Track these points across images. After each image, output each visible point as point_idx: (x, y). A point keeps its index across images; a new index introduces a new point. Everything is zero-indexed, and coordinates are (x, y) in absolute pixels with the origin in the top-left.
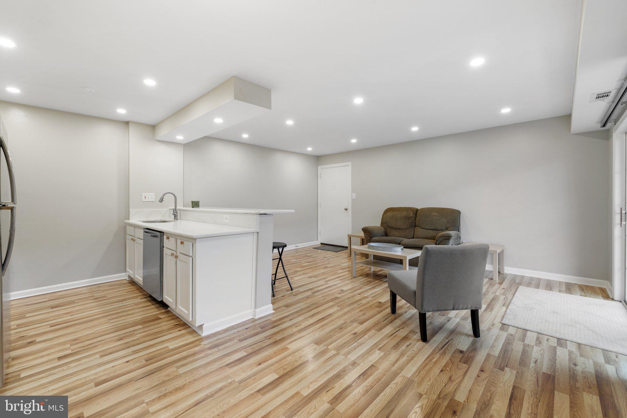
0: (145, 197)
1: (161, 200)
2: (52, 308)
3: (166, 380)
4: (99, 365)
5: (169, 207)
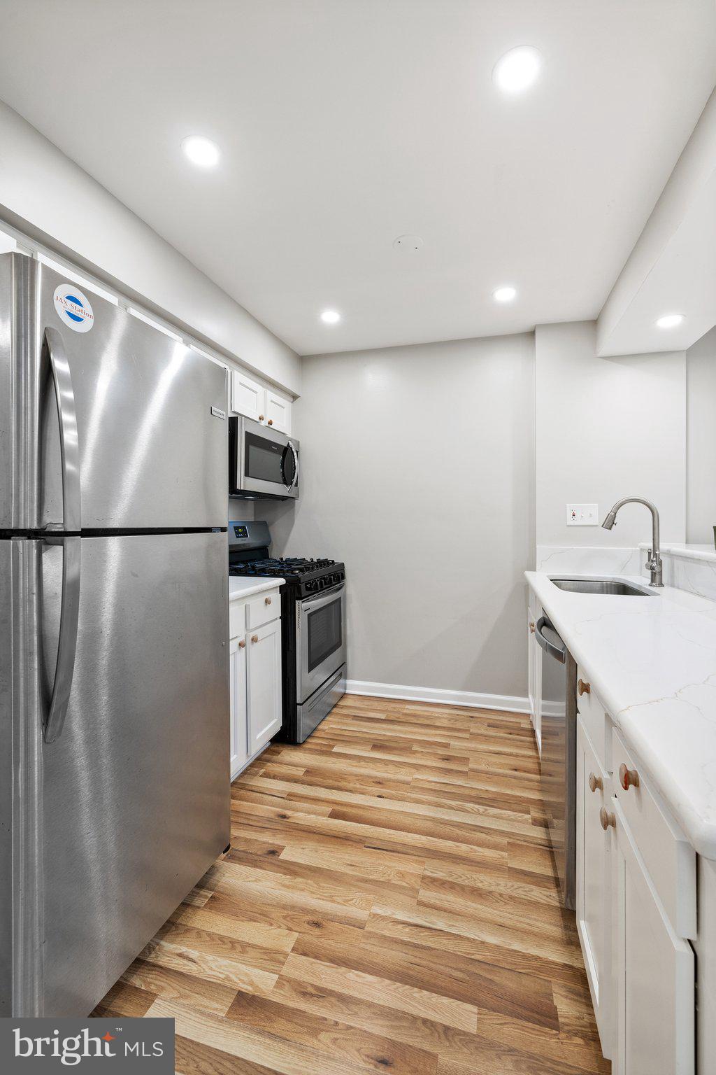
0: (574, 515)
1: (610, 523)
5: (639, 544)
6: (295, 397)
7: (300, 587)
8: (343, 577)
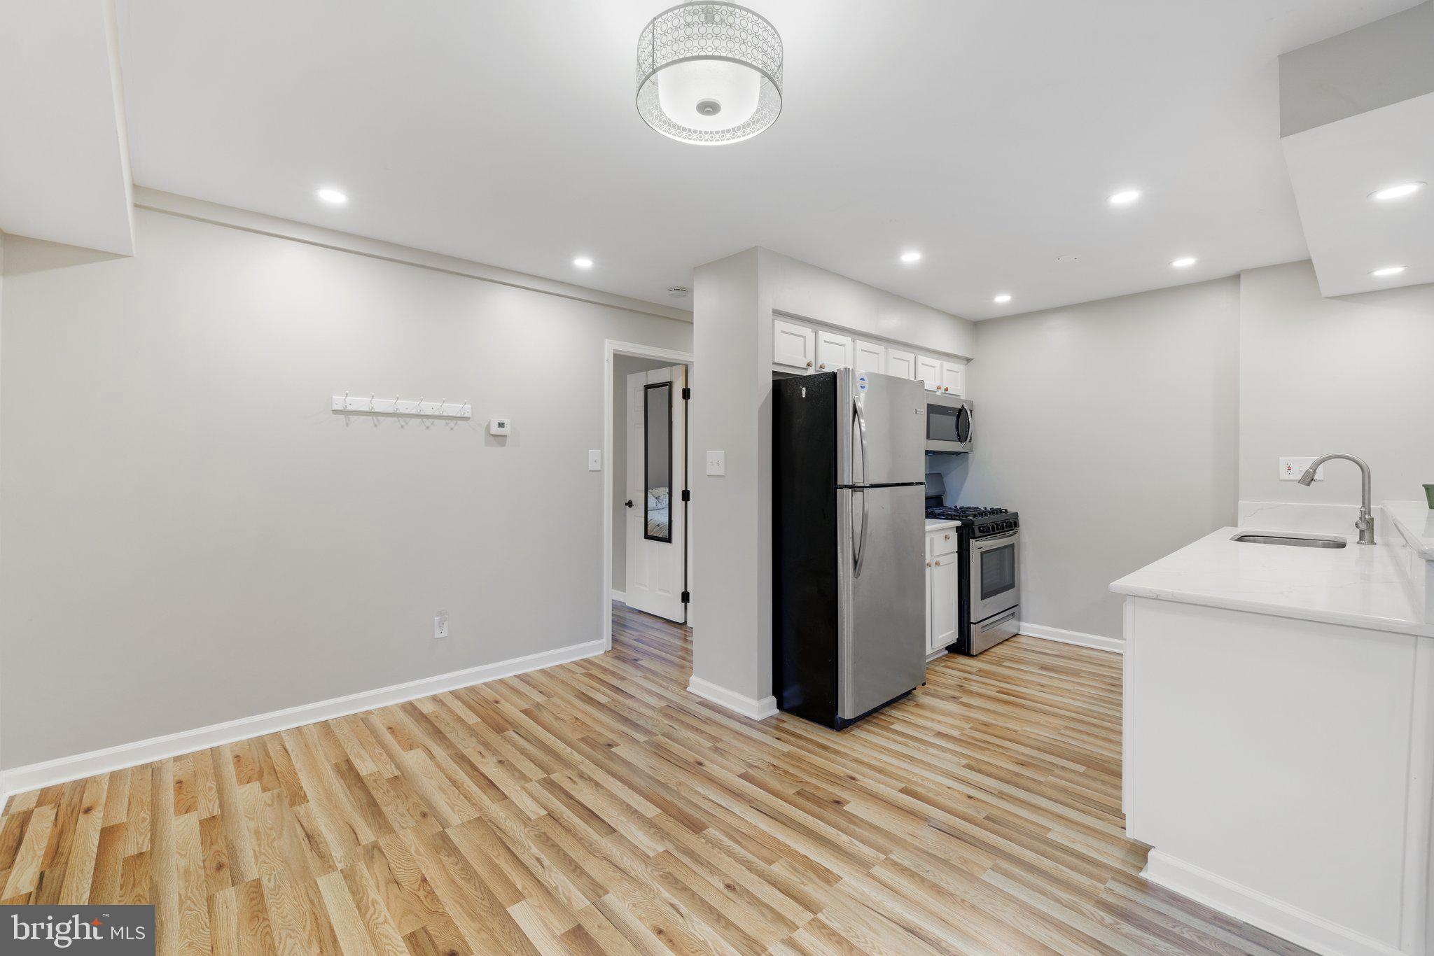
0: (1289, 469)
2: (1043, 668)
3: (952, 862)
4: (944, 773)
6: (968, 360)
7: (973, 528)
8: (1016, 525)
